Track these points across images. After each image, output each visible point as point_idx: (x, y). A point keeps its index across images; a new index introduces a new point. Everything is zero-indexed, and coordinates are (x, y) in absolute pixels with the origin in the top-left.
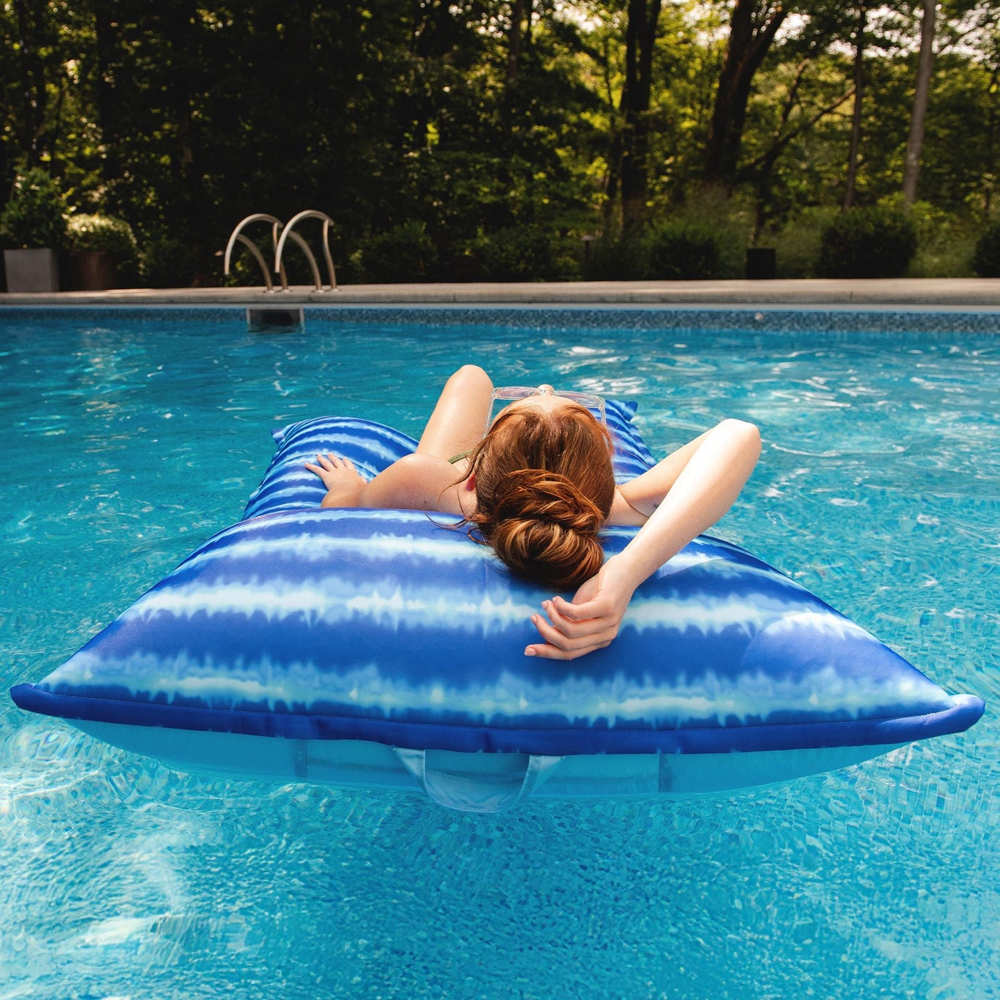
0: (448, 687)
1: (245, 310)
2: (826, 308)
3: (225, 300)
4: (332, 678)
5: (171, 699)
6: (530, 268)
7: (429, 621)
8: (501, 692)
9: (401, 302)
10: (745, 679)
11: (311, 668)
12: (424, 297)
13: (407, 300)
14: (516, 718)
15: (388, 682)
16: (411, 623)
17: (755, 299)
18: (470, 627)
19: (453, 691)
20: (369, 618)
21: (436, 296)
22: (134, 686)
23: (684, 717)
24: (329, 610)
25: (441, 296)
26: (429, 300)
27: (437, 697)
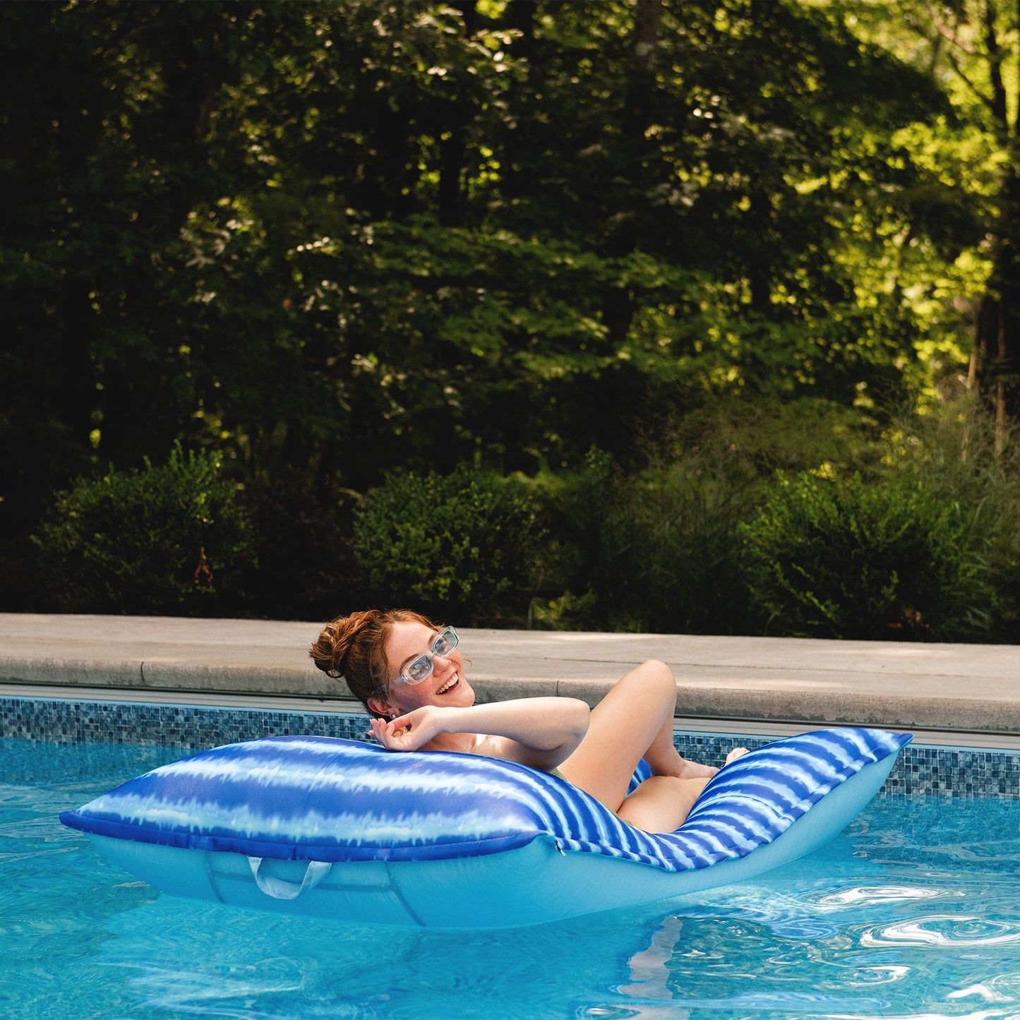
0: (281, 819)
4: (225, 812)
5: (141, 823)
6: (467, 587)
7: (285, 782)
8: (307, 822)
10: (431, 817)
11: (216, 806)
12: (70, 670)
13: (30, 677)
14: (311, 838)
15: (252, 815)
16: (275, 783)
18: (305, 786)
19: (283, 821)
20: (256, 780)
21: (97, 671)
22: (123, 814)
23: (396, 841)
24: (237, 775)
25: (111, 671)
26: (82, 680)
27: (274, 826)
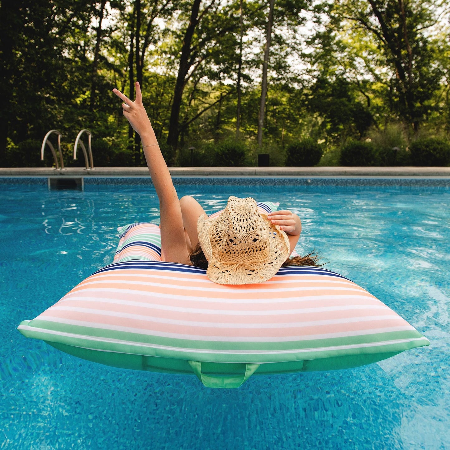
1: (47, 179)
2: (335, 177)
3: (35, 174)
9: (141, 175)
17: (308, 174)
